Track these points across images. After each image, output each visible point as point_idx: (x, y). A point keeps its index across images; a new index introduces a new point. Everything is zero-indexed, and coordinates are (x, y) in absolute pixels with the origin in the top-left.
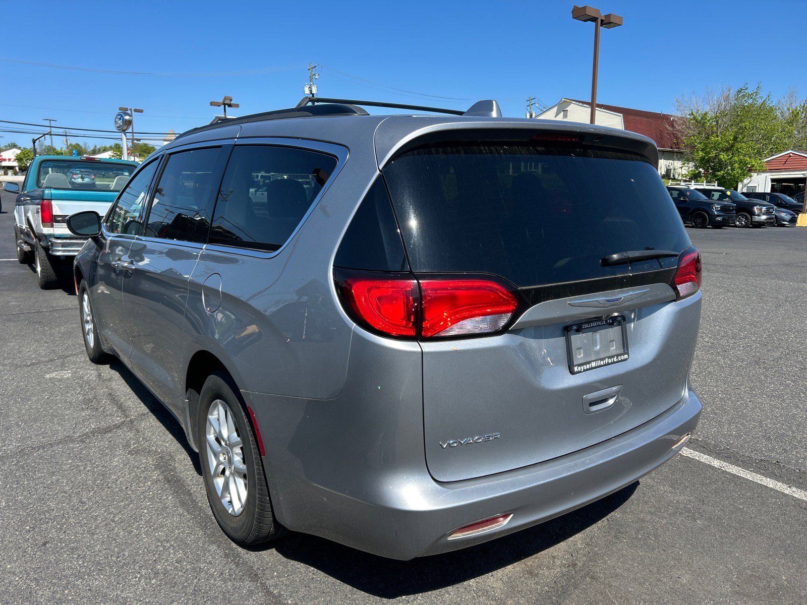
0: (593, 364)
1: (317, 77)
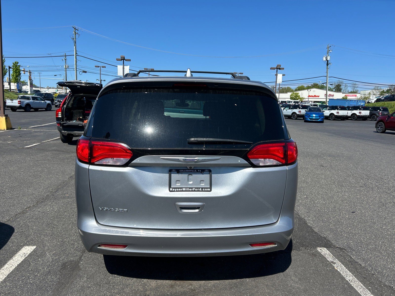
0: (184, 189)
1: (331, 52)
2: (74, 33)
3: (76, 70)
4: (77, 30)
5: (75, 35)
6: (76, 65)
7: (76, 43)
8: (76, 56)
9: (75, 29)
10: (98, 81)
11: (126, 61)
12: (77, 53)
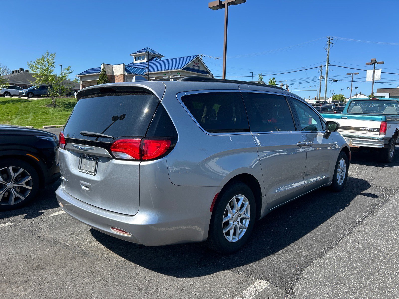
2: (328, 43)
3: (327, 80)
4: (332, 39)
5: (329, 45)
6: (327, 75)
7: (329, 53)
8: (328, 65)
9: (329, 39)
10: (348, 89)
11: (377, 63)
12: (329, 63)
